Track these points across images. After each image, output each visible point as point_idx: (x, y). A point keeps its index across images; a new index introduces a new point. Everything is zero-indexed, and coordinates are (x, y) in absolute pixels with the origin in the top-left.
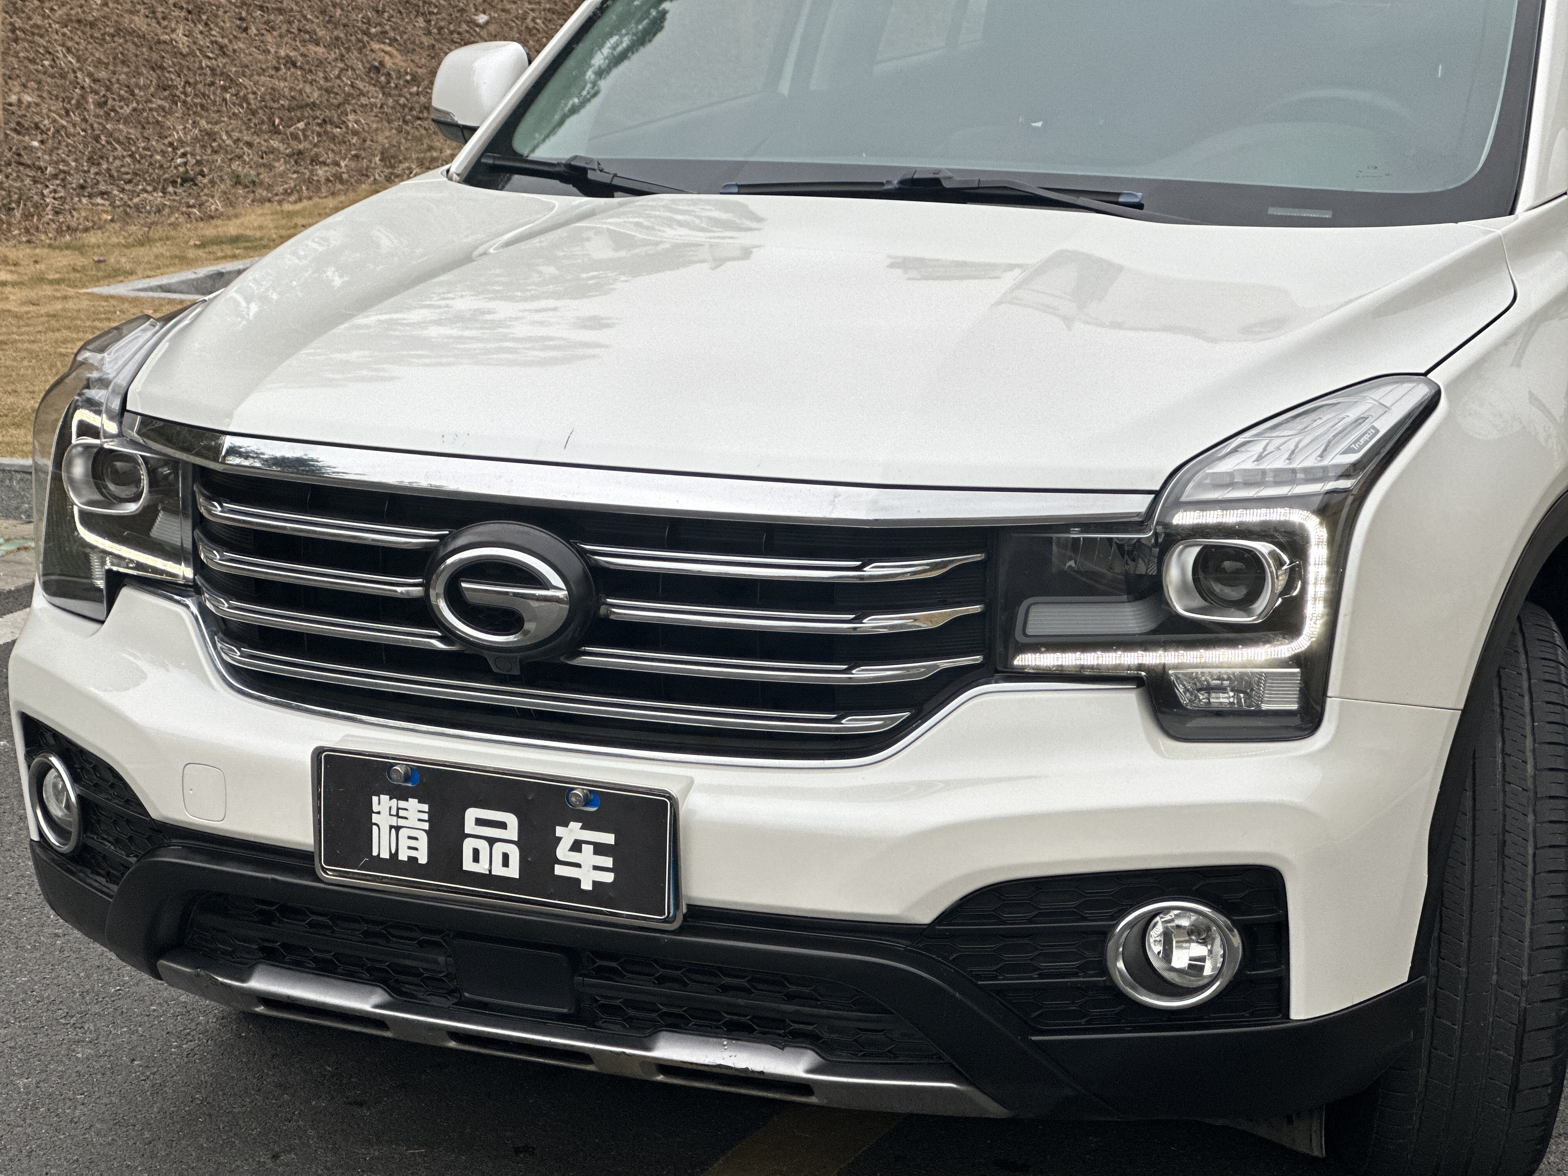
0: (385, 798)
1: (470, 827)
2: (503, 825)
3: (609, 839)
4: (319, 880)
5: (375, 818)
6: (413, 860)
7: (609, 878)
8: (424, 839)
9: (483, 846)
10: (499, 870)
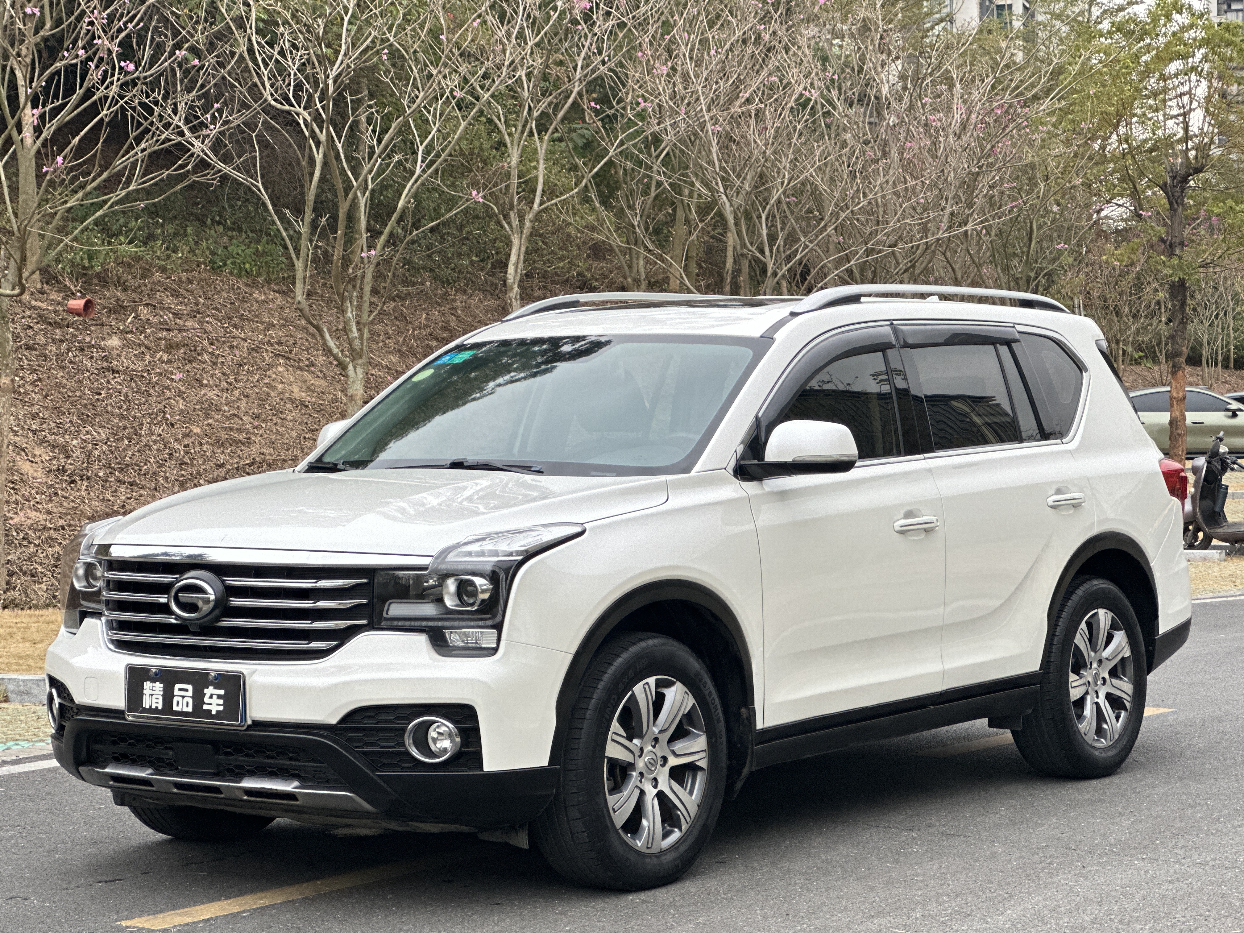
0: (148, 682)
1: (176, 692)
2: (187, 690)
3: (222, 692)
4: (126, 720)
5: (145, 692)
6: (157, 707)
7: (221, 708)
8: (161, 698)
9: (180, 699)
10: (185, 709)
